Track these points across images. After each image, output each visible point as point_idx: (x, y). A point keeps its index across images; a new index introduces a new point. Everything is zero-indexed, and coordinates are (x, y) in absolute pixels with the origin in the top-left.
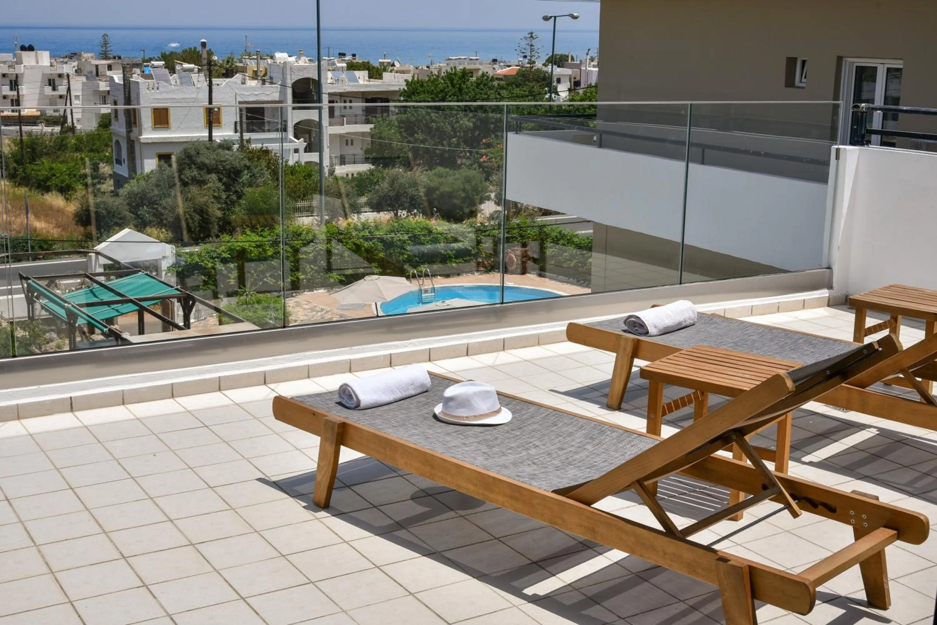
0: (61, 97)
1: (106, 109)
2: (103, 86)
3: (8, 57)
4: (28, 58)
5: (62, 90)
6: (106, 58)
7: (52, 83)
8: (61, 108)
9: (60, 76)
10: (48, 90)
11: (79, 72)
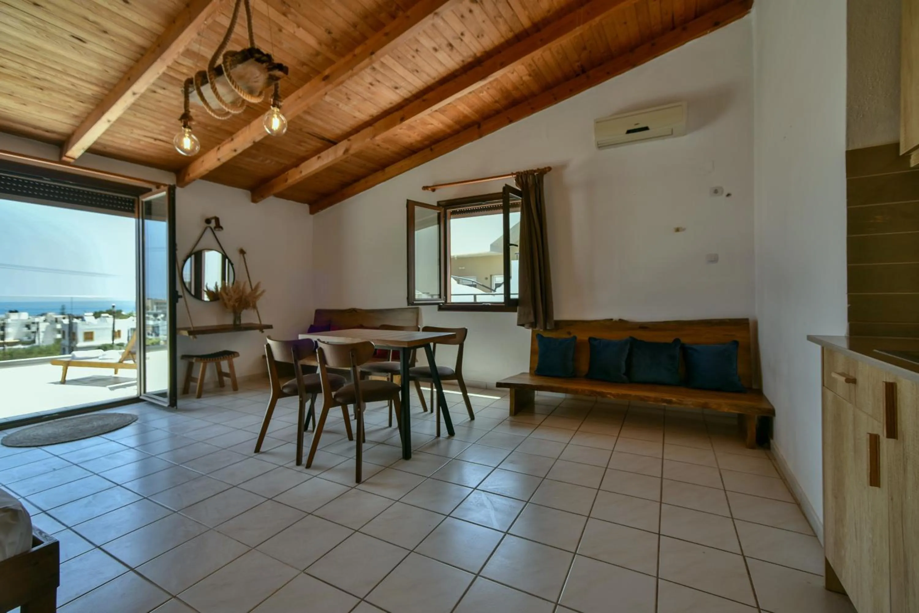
0: (33, 332)
1: (59, 336)
2: (59, 326)
3: (3, 316)
4: (14, 316)
5: (34, 328)
6: (63, 314)
7: (28, 326)
8: (33, 337)
9: (33, 323)
10: (25, 330)
11: (45, 321)
